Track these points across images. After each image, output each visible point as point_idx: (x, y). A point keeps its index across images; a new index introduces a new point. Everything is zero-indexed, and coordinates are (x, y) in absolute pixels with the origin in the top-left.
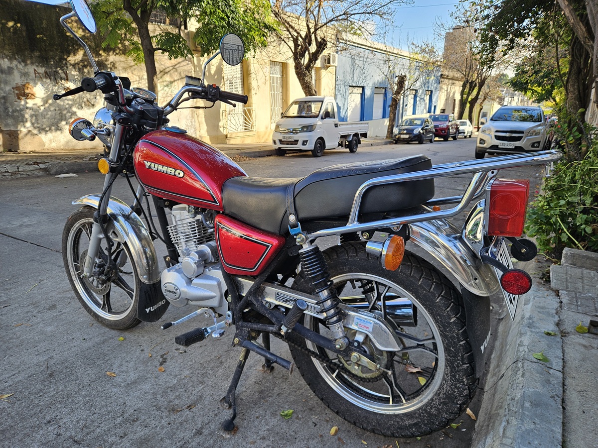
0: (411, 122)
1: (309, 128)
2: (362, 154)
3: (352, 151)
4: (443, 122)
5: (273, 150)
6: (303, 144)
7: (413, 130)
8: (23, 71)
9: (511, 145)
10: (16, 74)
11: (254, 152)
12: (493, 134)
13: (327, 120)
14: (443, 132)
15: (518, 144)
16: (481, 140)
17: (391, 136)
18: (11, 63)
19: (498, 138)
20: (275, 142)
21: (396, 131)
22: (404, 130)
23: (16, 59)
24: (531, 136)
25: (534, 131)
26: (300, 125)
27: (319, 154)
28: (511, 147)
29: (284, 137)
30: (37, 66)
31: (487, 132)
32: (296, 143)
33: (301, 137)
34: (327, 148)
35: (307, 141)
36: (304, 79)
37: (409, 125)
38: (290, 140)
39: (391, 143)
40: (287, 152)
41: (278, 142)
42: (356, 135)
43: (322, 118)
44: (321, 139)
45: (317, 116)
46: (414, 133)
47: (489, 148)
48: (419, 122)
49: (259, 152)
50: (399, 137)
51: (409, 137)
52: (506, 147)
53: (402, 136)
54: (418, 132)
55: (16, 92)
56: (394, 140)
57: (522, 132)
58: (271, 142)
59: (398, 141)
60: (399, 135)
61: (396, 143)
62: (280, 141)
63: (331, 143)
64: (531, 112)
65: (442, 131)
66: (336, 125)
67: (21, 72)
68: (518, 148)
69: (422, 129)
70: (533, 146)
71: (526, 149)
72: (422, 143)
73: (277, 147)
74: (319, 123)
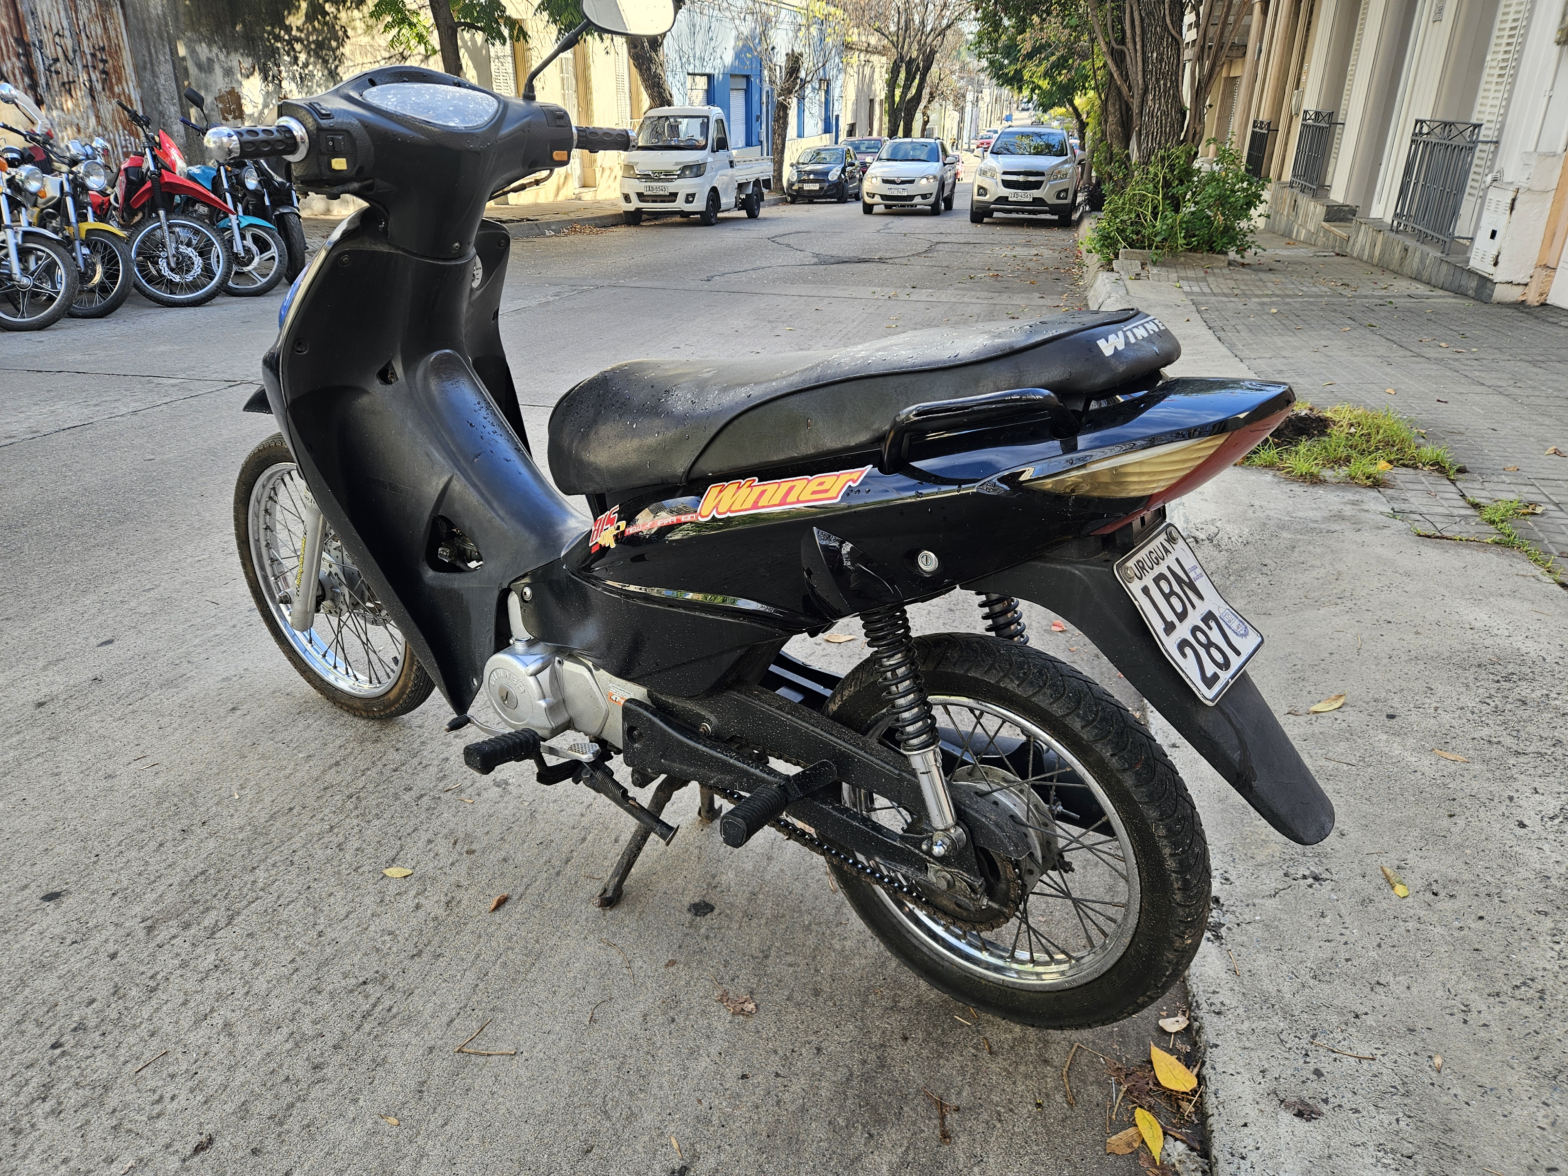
1: (697, 170)
2: (765, 219)
3: (752, 215)
5: (620, 215)
6: (687, 201)
7: (826, 173)
8: (226, 66)
9: (1027, 196)
10: (218, 71)
11: (594, 219)
12: (1000, 177)
13: (721, 153)
15: (1036, 193)
16: (980, 188)
17: (780, 186)
18: (210, 51)
19: (1007, 184)
20: (627, 198)
21: (789, 173)
22: (809, 173)
23: (215, 42)
24: (1055, 179)
25: (1059, 172)
26: (677, 164)
27: (713, 220)
28: (1027, 200)
29: (650, 188)
30: (242, 55)
31: (989, 174)
32: (673, 198)
33: (683, 186)
34: (723, 207)
35: (693, 195)
37: (810, 162)
38: (662, 193)
39: (784, 202)
40: (644, 217)
41: (634, 198)
42: (757, 182)
43: (713, 151)
44: (714, 190)
45: (704, 148)
46: (830, 178)
47: (993, 203)
48: (828, 156)
49: (600, 218)
50: (801, 189)
51: (821, 188)
52: (1019, 199)
53: (807, 187)
54: (836, 177)
55: (220, 106)
56: (790, 195)
57: (1042, 174)
58: (617, 197)
59: (798, 197)
60: (800, 185)
61: (793, 202)
62: (640, 196)
63: (727, 199)
64: (1045, 137)
66: (732, 164)
67: (223, 67)
68: (1037, 201)
69: (843, 171)
70: (1058, 197)
71: (1049, 202)
72: (845, 202)
73: (631, 207)
74: (710, 160)
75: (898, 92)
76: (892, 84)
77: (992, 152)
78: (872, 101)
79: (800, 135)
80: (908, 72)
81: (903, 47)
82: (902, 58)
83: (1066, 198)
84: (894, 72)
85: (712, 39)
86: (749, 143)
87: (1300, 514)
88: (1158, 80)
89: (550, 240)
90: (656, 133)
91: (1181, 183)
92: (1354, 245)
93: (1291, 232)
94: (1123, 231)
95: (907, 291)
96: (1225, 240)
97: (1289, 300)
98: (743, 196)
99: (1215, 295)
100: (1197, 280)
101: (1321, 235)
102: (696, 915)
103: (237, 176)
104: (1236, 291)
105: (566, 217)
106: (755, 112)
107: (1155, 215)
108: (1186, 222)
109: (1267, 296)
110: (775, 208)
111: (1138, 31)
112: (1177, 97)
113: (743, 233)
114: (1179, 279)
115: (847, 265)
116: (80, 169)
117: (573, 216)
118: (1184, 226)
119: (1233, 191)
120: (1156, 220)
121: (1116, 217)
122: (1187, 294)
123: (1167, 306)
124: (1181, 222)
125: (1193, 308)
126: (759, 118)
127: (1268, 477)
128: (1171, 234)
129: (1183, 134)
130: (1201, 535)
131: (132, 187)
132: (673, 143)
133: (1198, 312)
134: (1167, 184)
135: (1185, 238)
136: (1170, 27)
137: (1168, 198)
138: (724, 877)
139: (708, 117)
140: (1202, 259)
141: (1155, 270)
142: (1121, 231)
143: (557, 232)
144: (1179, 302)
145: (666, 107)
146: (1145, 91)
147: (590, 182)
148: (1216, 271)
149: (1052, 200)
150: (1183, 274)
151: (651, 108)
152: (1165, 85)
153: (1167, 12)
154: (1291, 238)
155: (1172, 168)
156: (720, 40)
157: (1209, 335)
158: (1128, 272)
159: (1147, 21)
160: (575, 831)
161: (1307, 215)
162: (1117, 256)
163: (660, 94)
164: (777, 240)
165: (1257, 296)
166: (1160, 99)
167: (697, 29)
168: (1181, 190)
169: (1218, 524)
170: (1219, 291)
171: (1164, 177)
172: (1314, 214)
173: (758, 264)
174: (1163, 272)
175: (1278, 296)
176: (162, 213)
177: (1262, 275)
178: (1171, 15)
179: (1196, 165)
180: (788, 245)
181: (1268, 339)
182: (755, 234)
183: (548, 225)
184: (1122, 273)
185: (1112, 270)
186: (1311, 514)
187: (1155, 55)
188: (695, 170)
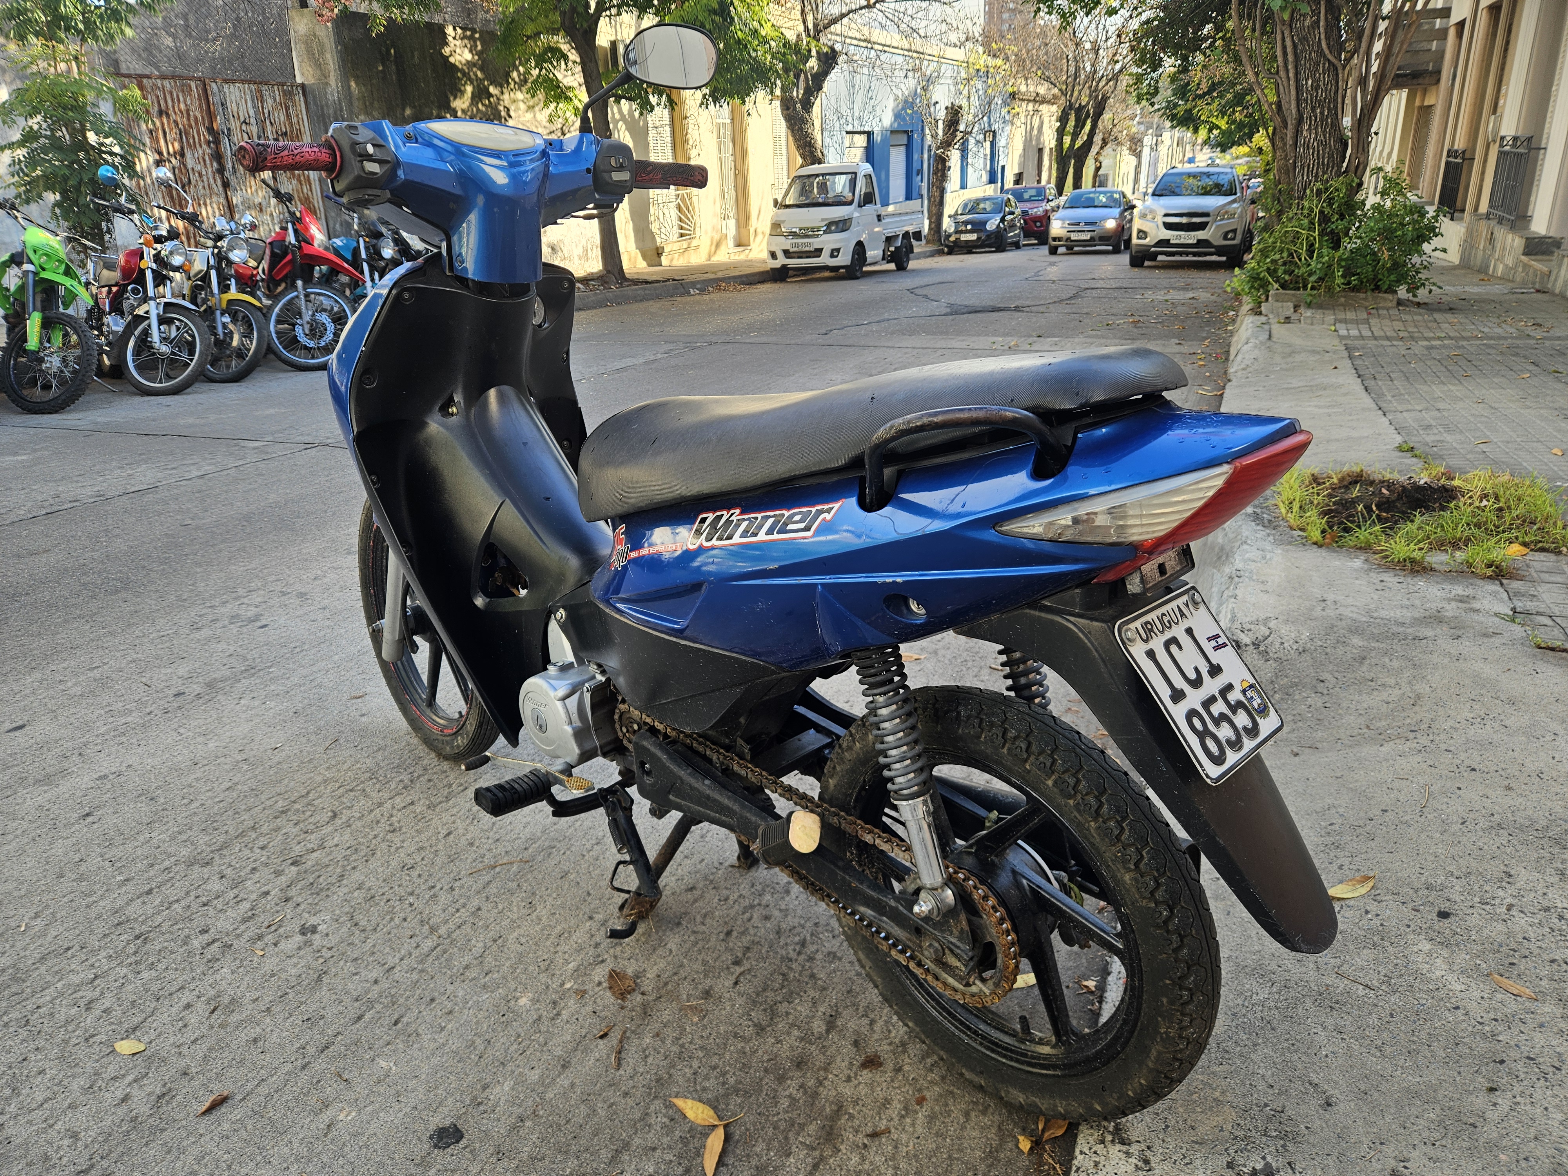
0: (973, 207)
1: (842, 225)
2: (913, 271)
3: (901, 267)
4: (1036, 204)
5: (767, 272)
6: (832, 256)
7: (984, 223)
9: (1191, 237)
11: (740, 277)
12: (1160, 220)
13: (868, 207)
14: (1038, 224)
15: (1201, 235)
16: (1140, 231)
17: (936, 238)
19: (1169, 226)
20: (773, 255)
21: (947, 225)
22: (966, 223)
24: (1221, 220)
25: (1227, 212)
26: (823, 220)
27: (858, 274)
28: (1190, 242)
29: (796, 245)
31: (1149, 217)
32: (818, 253)
33: (828, 242)
34: (869, 261)
35: (838, 250)
36: (801, 129)
37: (969, 213)
38: (807, 249)
39: (941, 253)
40: (791, 273)
41: (780, 255)
42: (906, 235)
43: (860, 206)
44: (860, 244)
45: (850, 203)
46: (988, 228)
47: (1154, 246)
48: (988, 206)
49: (746, 276)
50: (958, 239)
51: (979, 238)
52: (1182, 241)
53: (964, 237)
54: (994, 227)
56: (947, 246)
57: (1207, 215)
58: (765, 255)
59: (956, 248)
60: (957, 236)
61: (950, 253)
62: (786, 252)
63: (874, 253)
64: (1215, 177)
65: (1035, 222)
66: (879, 218)
68: (1201, 243)
69: (1003, 220)
70: (1225, 238)
71: (1215, 243)
72: (1003, 251)
73: (777, 264)
74: (856, 215)
75: (1067, 140)
76: (1061, 132)
77: (1154, 194)
78: (1040, 151)
79: (963, 186)
80: (1077, 120)
81: (1072, 95)
82: (1071, 106)
83: (1234, 239)
84: (1063, 119)
85: (871, 98)
86: (909, 197)
87: (1383, 613)
88: (1313, 109)
89: (695, 298)
90: (804, 191)
91: (1342, 217)
92: (1556, 280)
93: (1488, 267)
94: (1275, 271)
95: (1030, 340)
96: (1393, 277)
97: (1464, 343)
98: (892, 249)
99: (1375, 338)
100: (1357, 322)
101: (1520, 269)
102: (436, 1146)
103: (374, 246)
104: (1401, 334)
105: (712, 276)
106: (916, 166)
107: (1311, 252)
108: (1345, 260)
109: (1439, 338)
110: (929, 260)
111: (1290, 58)
112: (1336, 125)
113: (884, 285)
114: (1336, 321)
115: (979, 315)
116: (222, 243)
117: (720, 275)
118: (1343, 264)
119: (1402, 225)
120: (1311, 258)
121: (1267, 257)
122: (1341, 338)
123: (1314, 352)
124: (1340, 259)
125: (1345, 354)
126: (920, 172)
127: (1358, 563)
128: (1327, 274)
129: (1345, 165)
130: (1245, 639)
131: (275, 259)
132: (820, 200)
133: (1350, 357)
134: (1325, 219)
135: (1343, 276)
136: (1327, 52)
137: (1327, 234)
138: (498, 1089)
139: (855, 173)
140: (1365, 299)
141: (1309, 313)
142: (1272, 272)
143: (702, 291)
144: (1329, 348)
145: (816, 166)
146: (1300, 121)
147: (745, 241)
148: (1381, 312)
149: (1219, 242)
150: (1341, 316)
151: (802, 166)
152: (1322, 113)
153: (1323, 36)
154: (1487, 273)
155: (1330, 201)
156: (879, 97)
157: (1356, 385)
158: (1278, 315)
159: (1300, 47)
160: (357, 1004)
161: (1504, 249)
162: (1267, 300)
163: (812, 153)
164: (916, 291)
165: (1426, 339)
166: (1316, 128)
167: (857, 87)
168: (1341, 225)
169: (1272, 624)
170: (1382, 334)
171: (1321, 212)
172: (1512, 247)
173: (886, 316)
174: (1318, 314)
175: (1451, 338)
176: (299, 283)
177: (1437, 316)
178: (1327, 38)
179: (1360, 197)
180: (925, 296)
181: (1426, 388)
182: (896, 286)
183: (693, 284)
184: (1271, 316)
185: (1260, 314)
186: (1398, 614)
187: (1310, 82)
188: (841, 225)
